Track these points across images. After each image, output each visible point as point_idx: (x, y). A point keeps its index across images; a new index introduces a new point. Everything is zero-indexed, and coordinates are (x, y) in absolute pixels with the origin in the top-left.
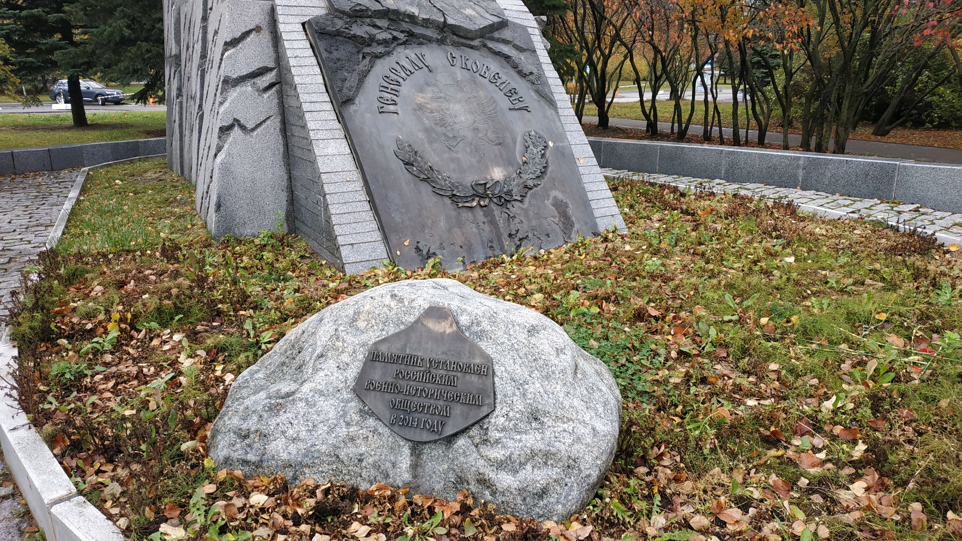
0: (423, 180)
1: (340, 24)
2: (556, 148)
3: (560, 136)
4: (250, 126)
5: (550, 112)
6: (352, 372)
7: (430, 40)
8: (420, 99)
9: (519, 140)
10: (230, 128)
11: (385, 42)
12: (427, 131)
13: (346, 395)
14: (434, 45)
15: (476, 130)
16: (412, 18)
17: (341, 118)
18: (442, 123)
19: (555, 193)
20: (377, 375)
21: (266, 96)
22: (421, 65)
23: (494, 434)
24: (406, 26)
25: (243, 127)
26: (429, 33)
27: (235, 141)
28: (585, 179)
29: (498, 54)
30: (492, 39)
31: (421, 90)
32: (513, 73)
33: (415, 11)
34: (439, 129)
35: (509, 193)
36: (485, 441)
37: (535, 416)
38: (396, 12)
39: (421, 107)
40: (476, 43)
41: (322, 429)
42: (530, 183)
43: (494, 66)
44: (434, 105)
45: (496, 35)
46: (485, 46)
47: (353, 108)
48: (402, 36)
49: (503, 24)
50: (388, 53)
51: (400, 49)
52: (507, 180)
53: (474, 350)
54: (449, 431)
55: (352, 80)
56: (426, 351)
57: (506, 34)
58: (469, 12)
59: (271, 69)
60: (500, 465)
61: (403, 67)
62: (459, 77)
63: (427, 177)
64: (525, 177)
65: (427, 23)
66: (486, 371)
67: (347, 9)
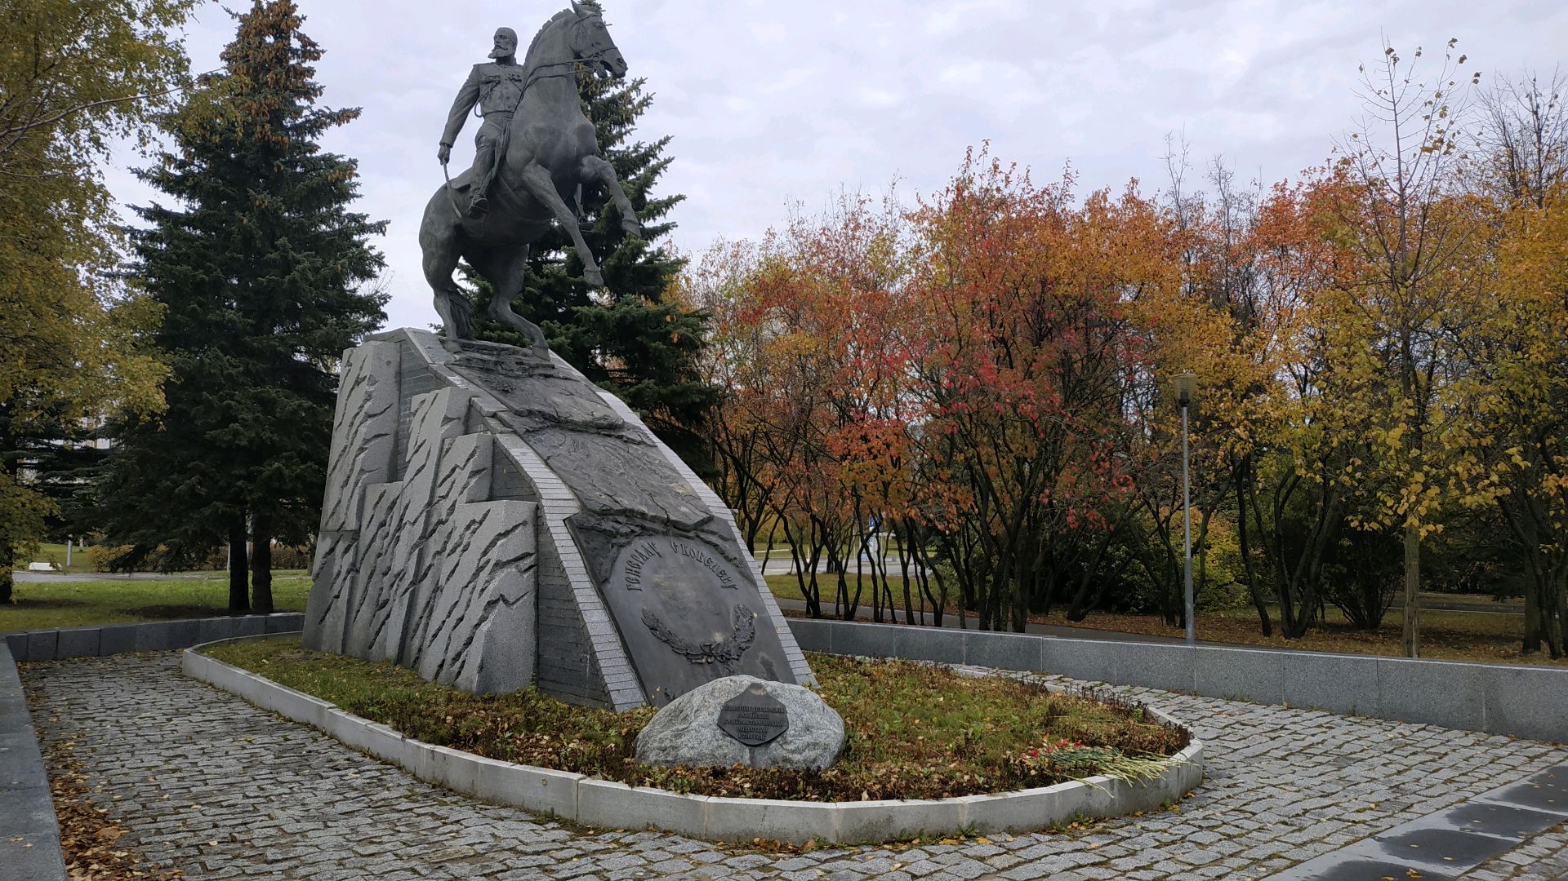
0: (665, 641)
1: (593, 521)
2: (760, 618)
3: (762, 609)
4: (511, 601)
5: (752, 589)
6: (716, 716)
7: (657, 532)
8: (656, 579)
9: (732, 611)
10: (496, 601)
11: (626, 535)
12: (664, 603)
13: (715, 727)
14: (661, 536)
15: (699, 603)
16: (643, 515)
17: (601, 593)
18: (674, 597)
19: (762, 654)
20: (729, 716)
21: (525, 576)
22: (652, 551)
23: (790, 739)
24: (639, 522)
25: (506, 601)
26: (656, 526)
27: (499, 613)
28: (783, 644)
29: (708, 543)
30: (703, 531)
31: (656, 572)
32: (721, 558)
33: (644, 509)
34: (673, 602)
35: (728, 653)
36: (786, 743)
37: (808, 729)
38: (632, 511)
39: (657, 585)
40: (692, 534)
41: (705, 743)
42: (743, 646)
43: (706, 552)
44: (665, 584)
45: (705, 527)
46: (698, 536)
47: (609, 586)
48: (637, 529)
49: (711, 519)
50: (629, 543)
51: (637, 539)
52: (726, 643)
53: (776, 702)
54: (768, 739)
55: (607, 565)
56: (752, 704)
57: (712, 527)
58: (683, 509)
59: (531, 555)
60: (793, 752)
61: (640, 554)
62: (682, 562)
63: (667, 639)
64: (739, 640)
65: (654, 519)
66: (782, 711)
67: (598, 509)
